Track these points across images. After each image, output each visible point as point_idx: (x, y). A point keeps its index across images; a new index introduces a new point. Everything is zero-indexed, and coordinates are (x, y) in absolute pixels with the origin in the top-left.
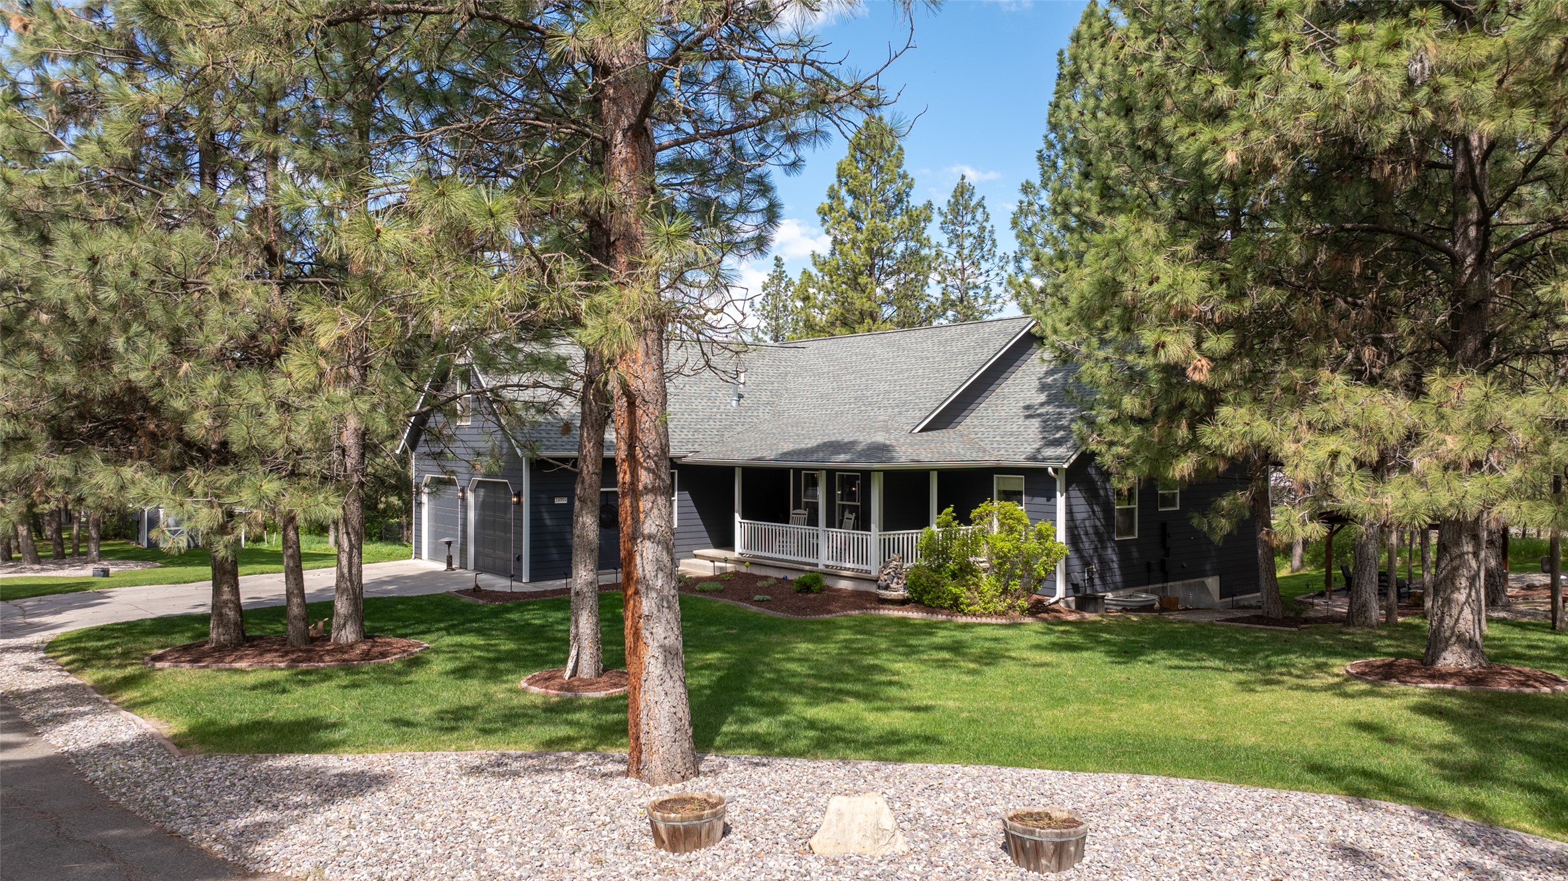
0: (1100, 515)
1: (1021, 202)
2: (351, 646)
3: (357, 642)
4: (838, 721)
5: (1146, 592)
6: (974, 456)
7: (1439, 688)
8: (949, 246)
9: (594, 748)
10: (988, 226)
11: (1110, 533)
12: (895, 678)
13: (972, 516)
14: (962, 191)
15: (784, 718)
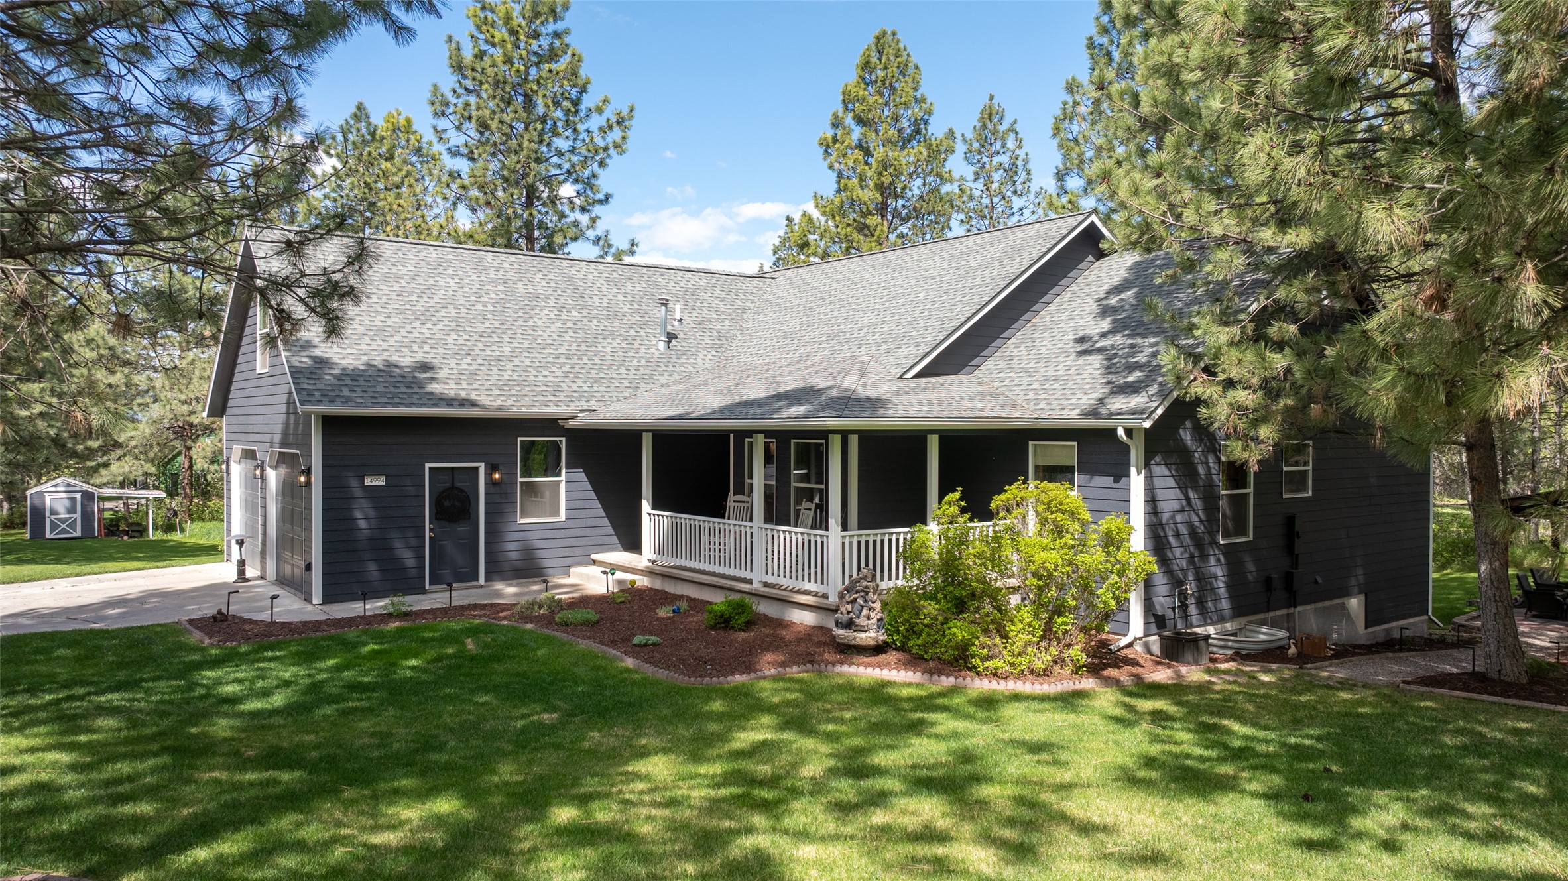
0: (1198, 504)
1: (1065, 104)
5: (1271, 624)
6: (998, 411)
8: (976, 180)
10: (1021, 153)
11: (1212, 533)
13: (993, 505)
14: (990, 117)
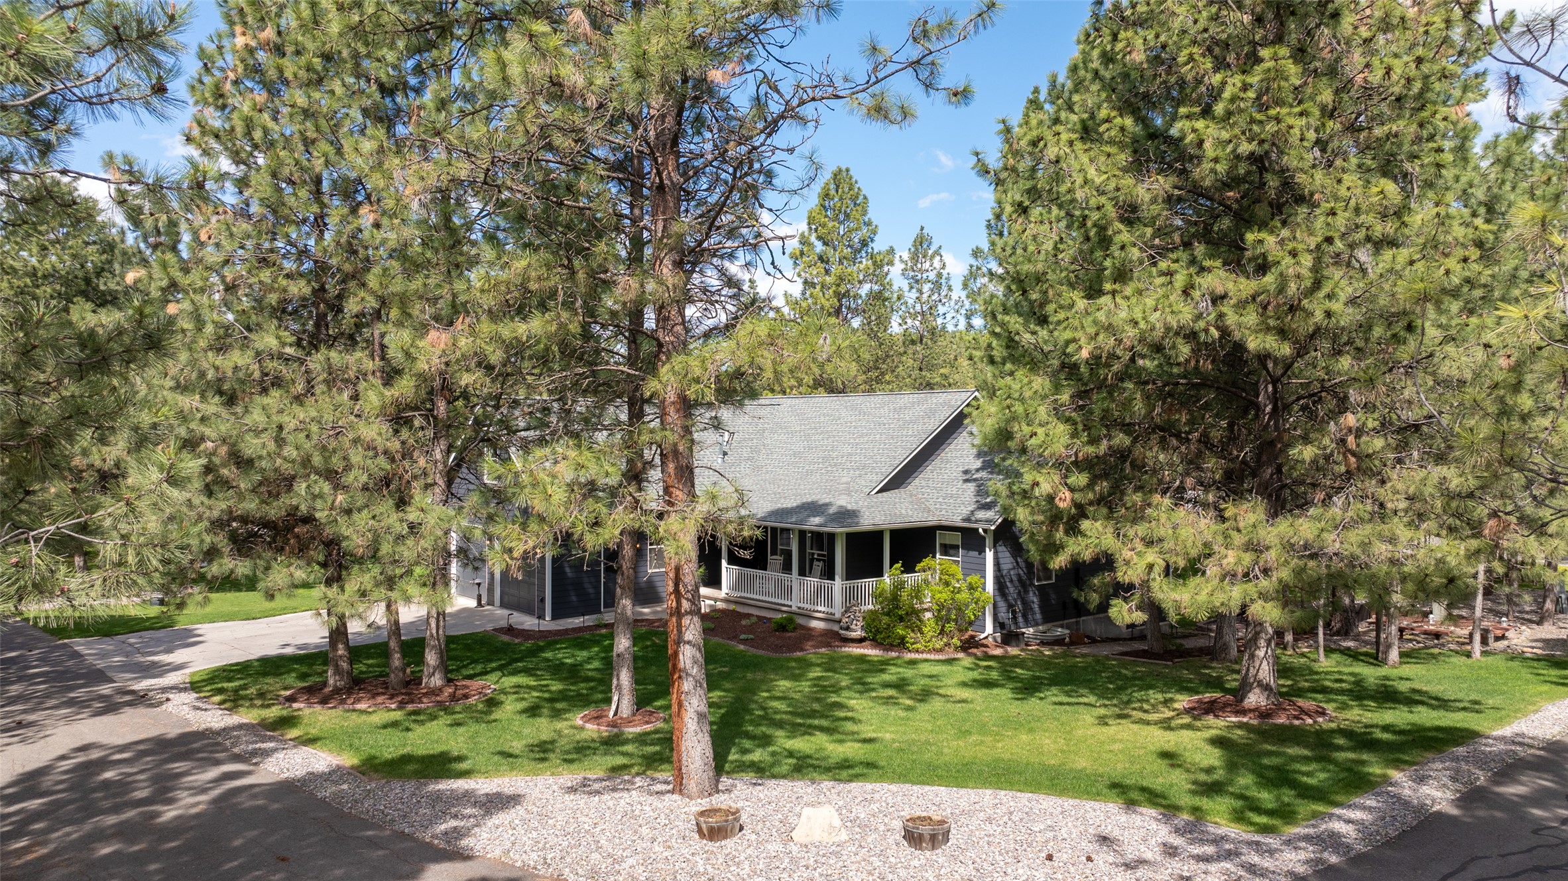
0: (1022, 565)
2: (441, 690)
3: (443, 686)
4: (808, 751)
5: (1062, 627)
6: (921, 516)
7: (1240, 722)
8: (909, 291)
9: (644, 773)
10: (944, 272)
11: (1031, 580)
12: (850, 714)
13: (917, 568)
14: (921, 241)
15: (771, 749)
